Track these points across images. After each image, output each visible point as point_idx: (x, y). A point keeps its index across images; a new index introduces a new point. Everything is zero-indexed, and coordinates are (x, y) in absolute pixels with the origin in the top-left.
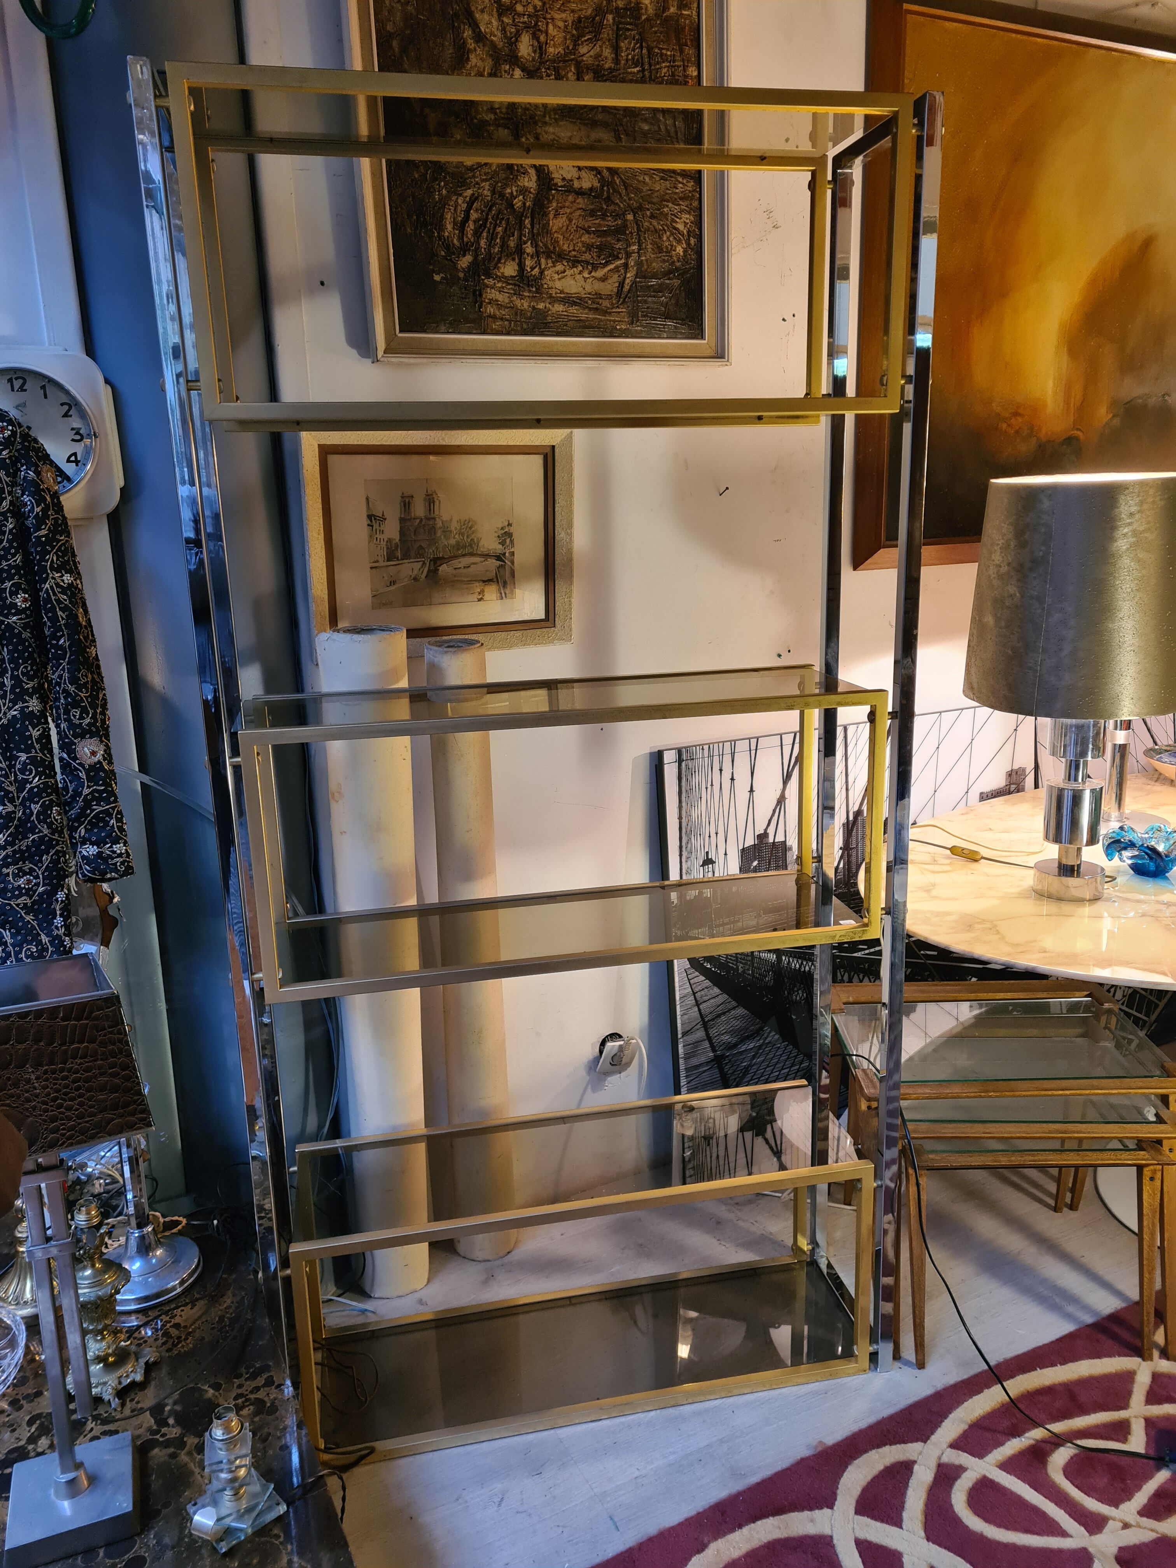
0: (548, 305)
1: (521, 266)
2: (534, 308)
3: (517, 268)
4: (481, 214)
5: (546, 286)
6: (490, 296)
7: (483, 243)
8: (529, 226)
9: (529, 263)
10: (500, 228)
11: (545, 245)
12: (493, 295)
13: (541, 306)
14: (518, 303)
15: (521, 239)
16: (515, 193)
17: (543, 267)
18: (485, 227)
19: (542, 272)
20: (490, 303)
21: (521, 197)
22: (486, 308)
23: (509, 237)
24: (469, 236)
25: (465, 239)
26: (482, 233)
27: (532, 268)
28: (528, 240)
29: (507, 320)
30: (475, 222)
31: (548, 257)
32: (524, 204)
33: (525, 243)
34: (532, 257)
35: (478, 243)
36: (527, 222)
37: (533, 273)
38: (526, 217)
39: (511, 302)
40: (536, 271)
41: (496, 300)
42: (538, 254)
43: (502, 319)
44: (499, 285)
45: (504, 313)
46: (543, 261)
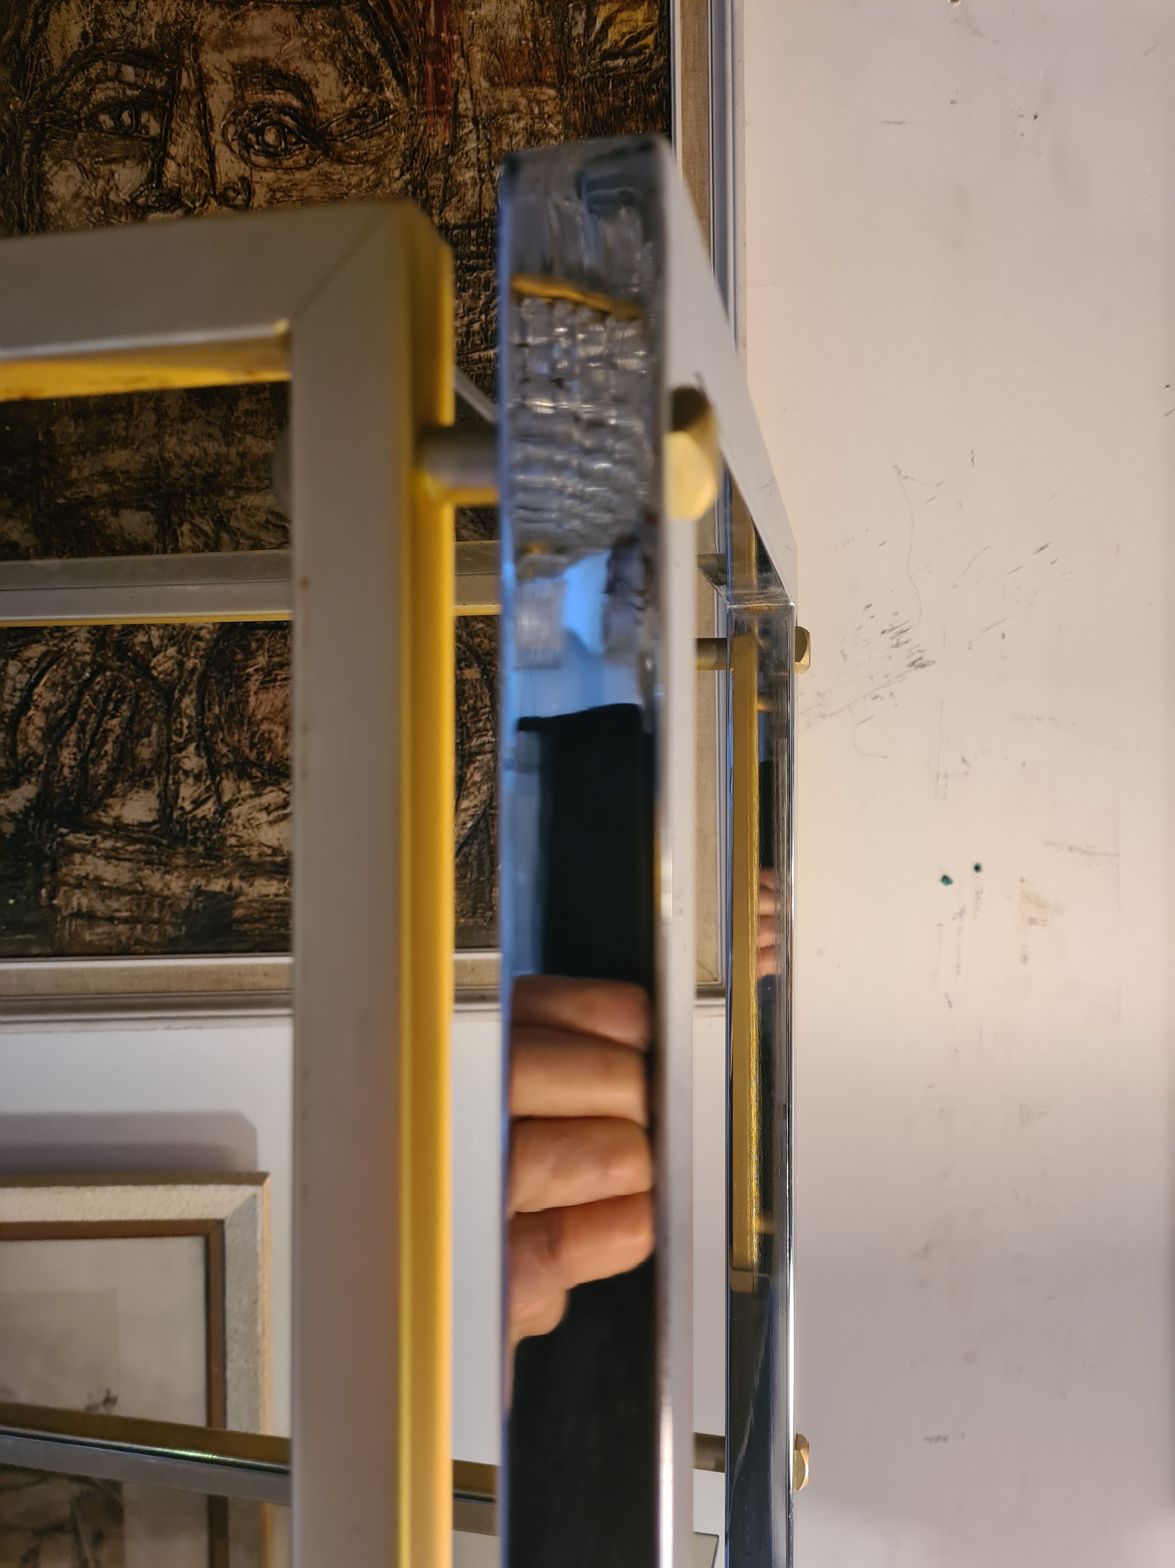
0: (236, 883)
1: (168, 801)
2: (198, 891)
3: (155, 803)
4: (64, 692)
5: (233, 841)
6: (80, 870)
7: (67, 756)
8: (191, 712)
9: (188, 791)
10: (115, 721)
11: (235, 750)
12: (89, 869)
13: (218, 885)
14: (155, 881)
15: (170, 740)
16: (156, 643)
17: (226, 798)
18: (73, 719)
19: (223, 809)
20: (79, 886)
21: (172, 651)
22: (68, 898)
23: (139, 736)
24: (33, 742)
25: (21, 750)
26: (63, 734)
27: (198, 803)
28: (188, 741)
29: (125, 921)
30: (46, 711)
31: (242, 774)
32: (181, 664)
33: (181, 748)
34: (198, 778)
35: (53, 754)
36: (188, 703)
37: (199, 813)
38: (183, 692)
39: (139, 880)
40: (208, 809)
41: (98, 879)
42: (214, 770)
43: (111, 919)
44: (108, 844)
45: (116, 905)
46: (228, 786)
